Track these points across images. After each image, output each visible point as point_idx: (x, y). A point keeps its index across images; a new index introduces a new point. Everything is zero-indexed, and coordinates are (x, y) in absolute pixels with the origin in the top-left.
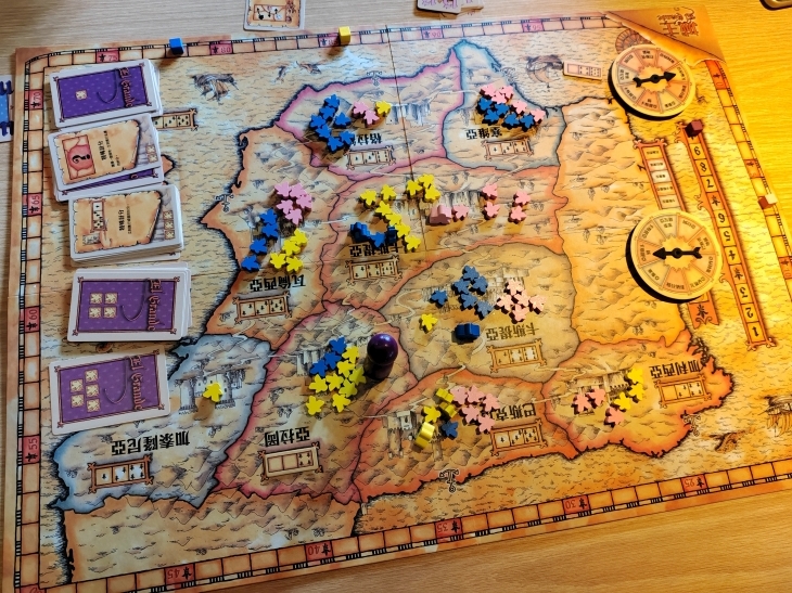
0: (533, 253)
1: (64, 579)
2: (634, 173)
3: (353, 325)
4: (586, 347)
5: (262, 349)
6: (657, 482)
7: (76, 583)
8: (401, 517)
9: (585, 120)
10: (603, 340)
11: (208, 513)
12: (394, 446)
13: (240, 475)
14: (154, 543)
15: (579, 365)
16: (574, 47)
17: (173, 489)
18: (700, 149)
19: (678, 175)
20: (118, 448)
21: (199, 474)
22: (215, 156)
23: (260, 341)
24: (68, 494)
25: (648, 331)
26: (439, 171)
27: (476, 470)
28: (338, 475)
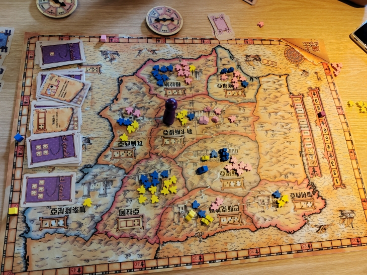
0: (243, 139)
1: (24, 269)
2: (288, 108)
3: (162, 165)
4: (263, 182)
5: (121, 172)
6: (290, 245)
7: (29, 272)
8: (177, 252)
9: (269, 84)
10: (271, 180)
11: (91, 243)
12: (176, 220)
13: (107, 228)
14: (66, 256)
15: (259, 190)
16: (266, 52)
17: (76, 232)
18: (318, 100)
19: (307, 111)
20: (54, 212)
21: (89, 226)
22: (108, 86)
23: (121, 169)
24: (29, 231)
25: (290, 177)
26: (204, 101)
27: (212, 233)
28: (150, 231)
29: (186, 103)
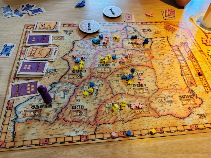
0: (145, 68)
1: (12, 140)
2: (170, 52)
3: (98, 82)
4: (160, 90)
5: (74, 86)
6: (183, 126)
7: (15, 141)
8: (108, 130)
9: (157, 41)
10: (165, 89)
11: (54, 125)
12: (107, 111)
13: (65, 116)
14: (38, 132)
15: (158, 94)
16: (154, 27)
17: (46, 118)
18: (187, 48)
19: (182, 53)
20: (33, 107)
21: (53, 115)
24: (17, 118)
25: (177, 87)
26: (121, 50)
28: (91, 118)
29: (111, 52)
